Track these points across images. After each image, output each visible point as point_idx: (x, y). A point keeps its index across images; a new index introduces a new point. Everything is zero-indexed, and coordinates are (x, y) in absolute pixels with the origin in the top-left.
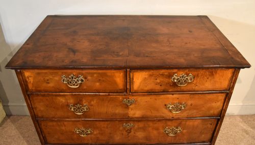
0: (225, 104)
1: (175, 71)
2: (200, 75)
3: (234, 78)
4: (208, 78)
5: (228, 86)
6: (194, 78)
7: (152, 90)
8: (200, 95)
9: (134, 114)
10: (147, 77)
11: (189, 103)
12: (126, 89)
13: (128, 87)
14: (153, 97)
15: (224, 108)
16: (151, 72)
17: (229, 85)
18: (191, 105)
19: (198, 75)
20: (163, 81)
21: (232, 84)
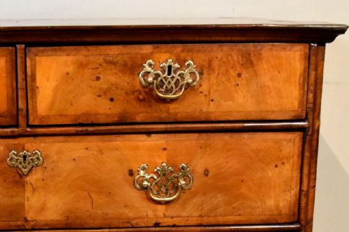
0: (306, 170)
1: (147, 49)
2: (215, 63)
3: (313, 74)
4: (239, 75)
5: (301, 103)
6: (201, 74)
7: (87, 114)
8: (226, 137)
9: (42, 209)
10: (71, 69)
11: (200, 164)
12: (14, 112)
13: (21, 105)
14: (94, 142)
15: (305, 188)
16: (83, 54)
17: (303, 101)
18: (206, 173)
19: (210, 65)
20: (116, 86)
21: (311, 96)
